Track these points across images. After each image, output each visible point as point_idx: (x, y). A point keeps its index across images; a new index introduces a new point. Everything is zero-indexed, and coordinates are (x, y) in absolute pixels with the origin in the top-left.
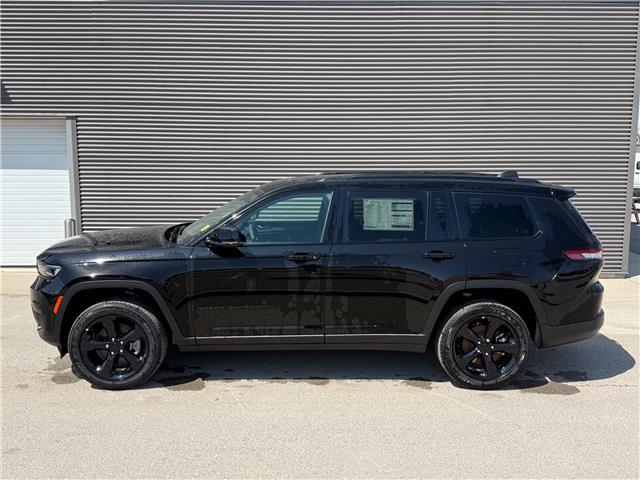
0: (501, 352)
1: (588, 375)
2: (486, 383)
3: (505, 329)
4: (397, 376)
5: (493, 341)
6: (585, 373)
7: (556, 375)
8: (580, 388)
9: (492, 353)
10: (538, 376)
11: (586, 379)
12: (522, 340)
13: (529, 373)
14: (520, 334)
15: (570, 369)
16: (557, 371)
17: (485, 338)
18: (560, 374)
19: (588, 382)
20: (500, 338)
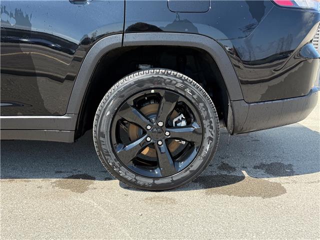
0: (181, 139)
1: (294, 168)
2: (158, 182)
3: (183, 108)
4: (58, 173)
5: (168, 125)
6: (290, 165)
7: (255, 167)
8: (285, 186)
9: (168, 141)
10: (234, 169)
11: (292, 173)
12: (206, 123)
13: (224, 167)
14: (204, 114)
15: (273, 161)
16: (257, 163)
17: (157, 120)
18: (261, 166)
19: (294, 177)
20: (179, 121)
